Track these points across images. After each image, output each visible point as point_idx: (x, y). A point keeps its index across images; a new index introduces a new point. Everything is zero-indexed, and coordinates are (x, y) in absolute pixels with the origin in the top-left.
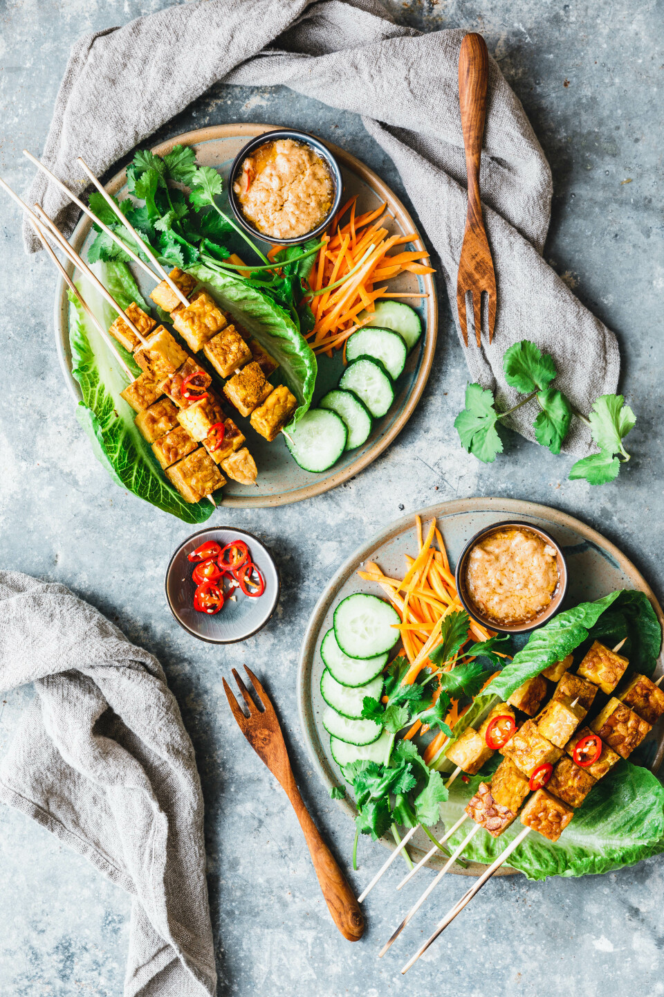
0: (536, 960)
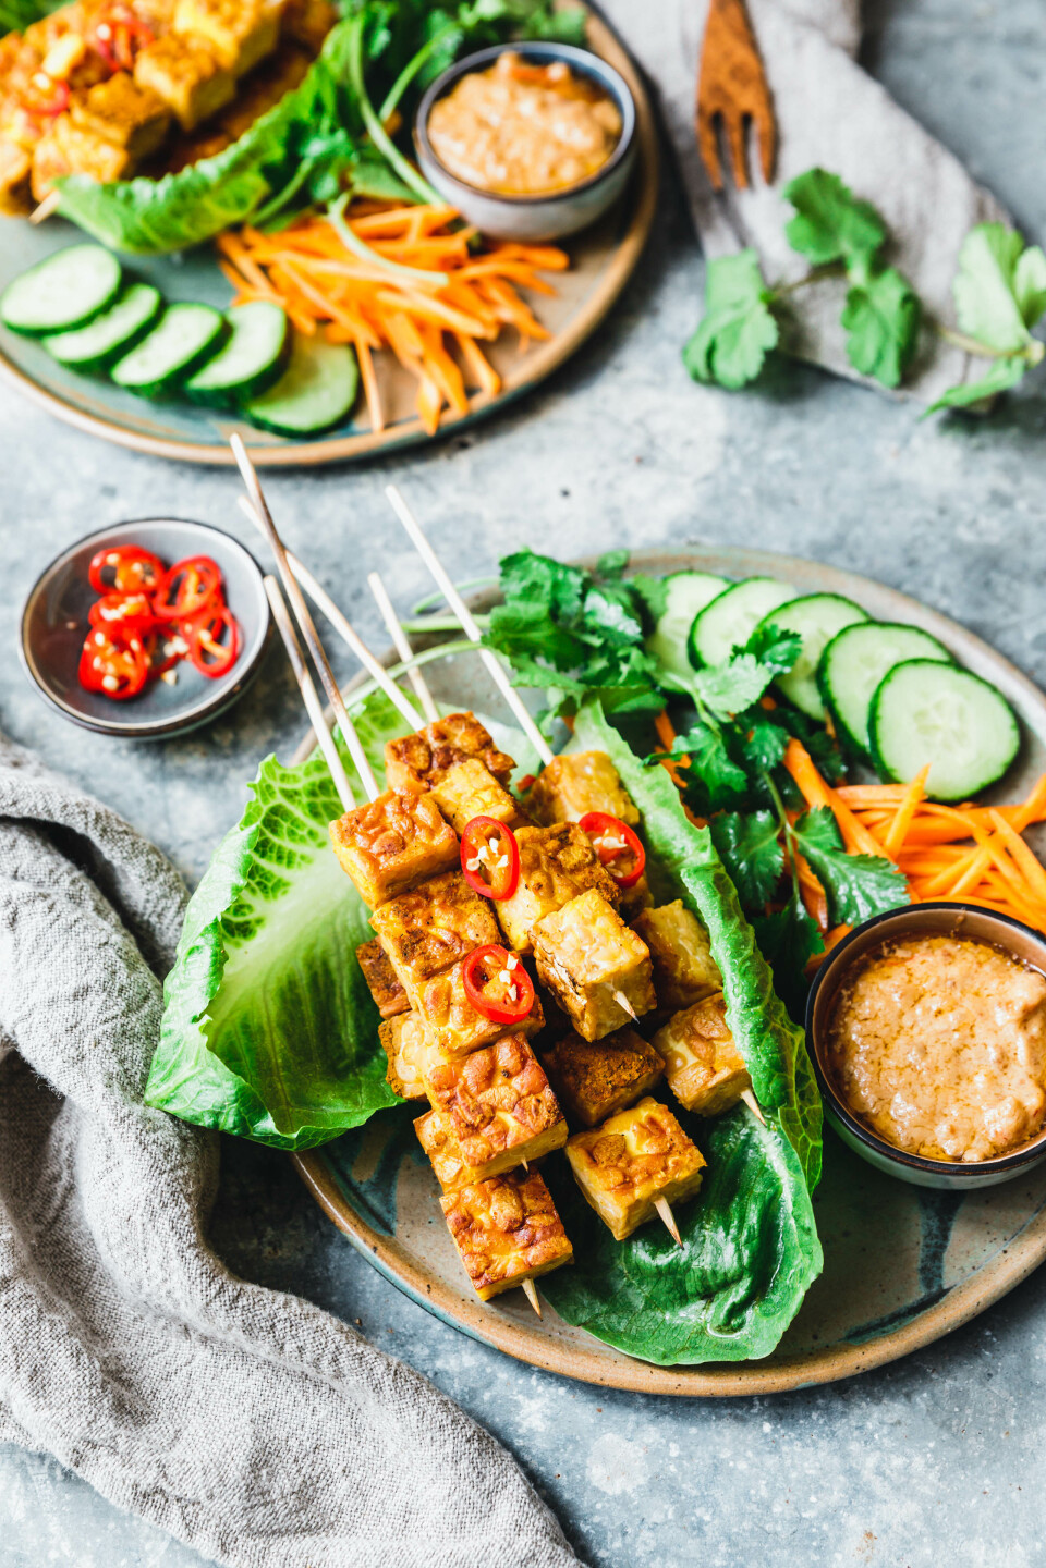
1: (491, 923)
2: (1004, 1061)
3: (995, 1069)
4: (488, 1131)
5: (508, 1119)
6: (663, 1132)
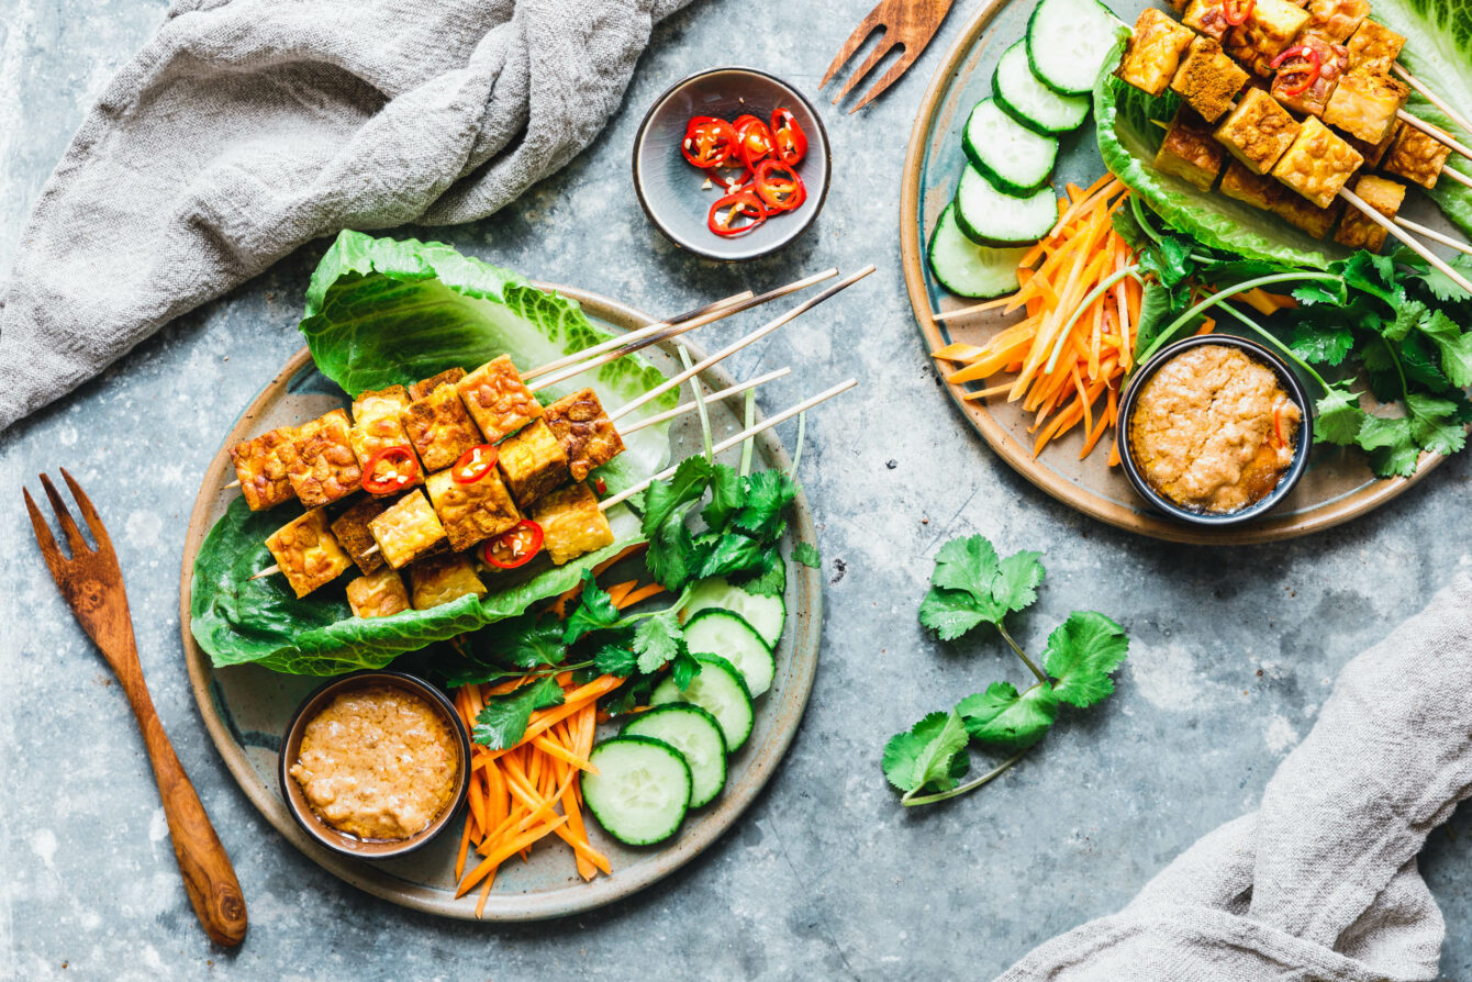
1: (440, 465)
2: (364, 798)
3: (358, 792)
4: (299, 462)
5: (308, 475)
6: (320, 571)
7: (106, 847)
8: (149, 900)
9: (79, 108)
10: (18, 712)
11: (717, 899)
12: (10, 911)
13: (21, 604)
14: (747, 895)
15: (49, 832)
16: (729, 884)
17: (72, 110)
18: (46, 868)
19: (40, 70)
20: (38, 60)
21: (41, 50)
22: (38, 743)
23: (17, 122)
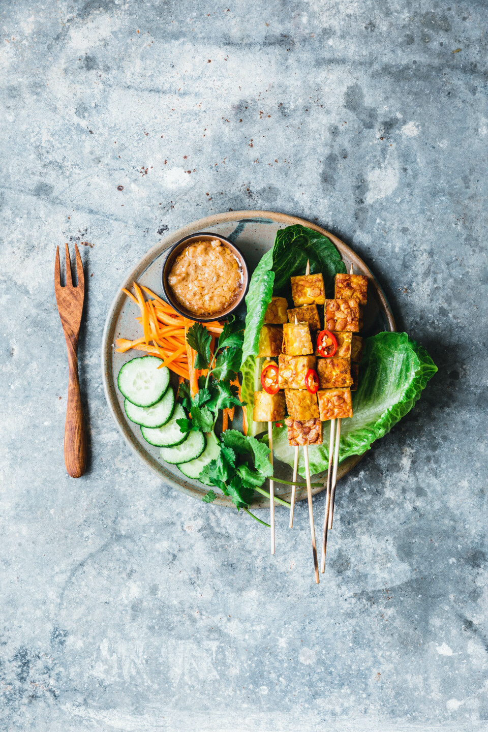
0: (392, 663)
7: (455, 676)
8: (480, 656)
9: (112, 683)
10: (392, 716)
11: (483, 392)
12: (484, 721)
13: (342, 714)
14: (482, 378)
15: (448, 702)
16: (476, 387)
17: (113, 686)
18: (465, 704)
19: (94, 701)
20: (90, 701)
21: (85, 700)
22: (406, 707)
23: (118, 711)
